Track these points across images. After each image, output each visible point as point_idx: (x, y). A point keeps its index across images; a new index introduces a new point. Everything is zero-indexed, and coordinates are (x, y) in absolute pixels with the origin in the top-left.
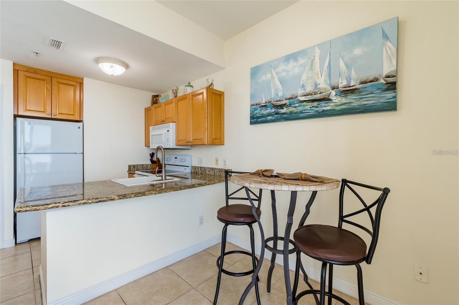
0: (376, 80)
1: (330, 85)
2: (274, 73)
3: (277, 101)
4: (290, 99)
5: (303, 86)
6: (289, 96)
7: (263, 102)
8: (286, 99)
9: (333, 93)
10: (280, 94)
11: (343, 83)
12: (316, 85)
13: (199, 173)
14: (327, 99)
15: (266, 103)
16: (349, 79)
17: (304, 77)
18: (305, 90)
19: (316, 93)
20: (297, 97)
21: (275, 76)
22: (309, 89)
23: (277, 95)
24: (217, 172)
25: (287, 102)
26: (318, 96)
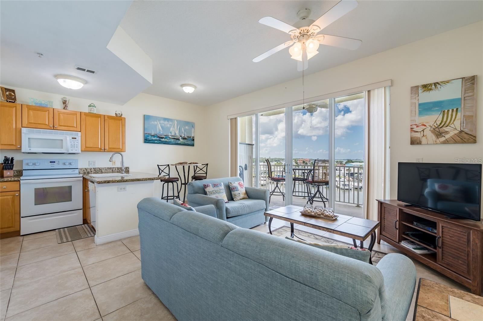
0: (190, 137)
1: (180, 135)
2: (158, 123)
3: (160, 135)
4: (165, 136)
5: (171, 132)
6: (165, 135)
7: (153, 134)
8: (164, 135)
9: (180, 138)
10: (161, 133)
11: (183, 136)
12: (175, 134)
13: (92, 172)
14: (178, 139)
15: (154, 134)
16: (185, 135)
17: (171, 129)
18: (171, 134)
19: (175, 136)
20: (168, 136)
21: (159, 124)
22: (173, 134)
23: (160, 132)
24: (115, 170)
25: (164, 136)
26: (176, 138)
